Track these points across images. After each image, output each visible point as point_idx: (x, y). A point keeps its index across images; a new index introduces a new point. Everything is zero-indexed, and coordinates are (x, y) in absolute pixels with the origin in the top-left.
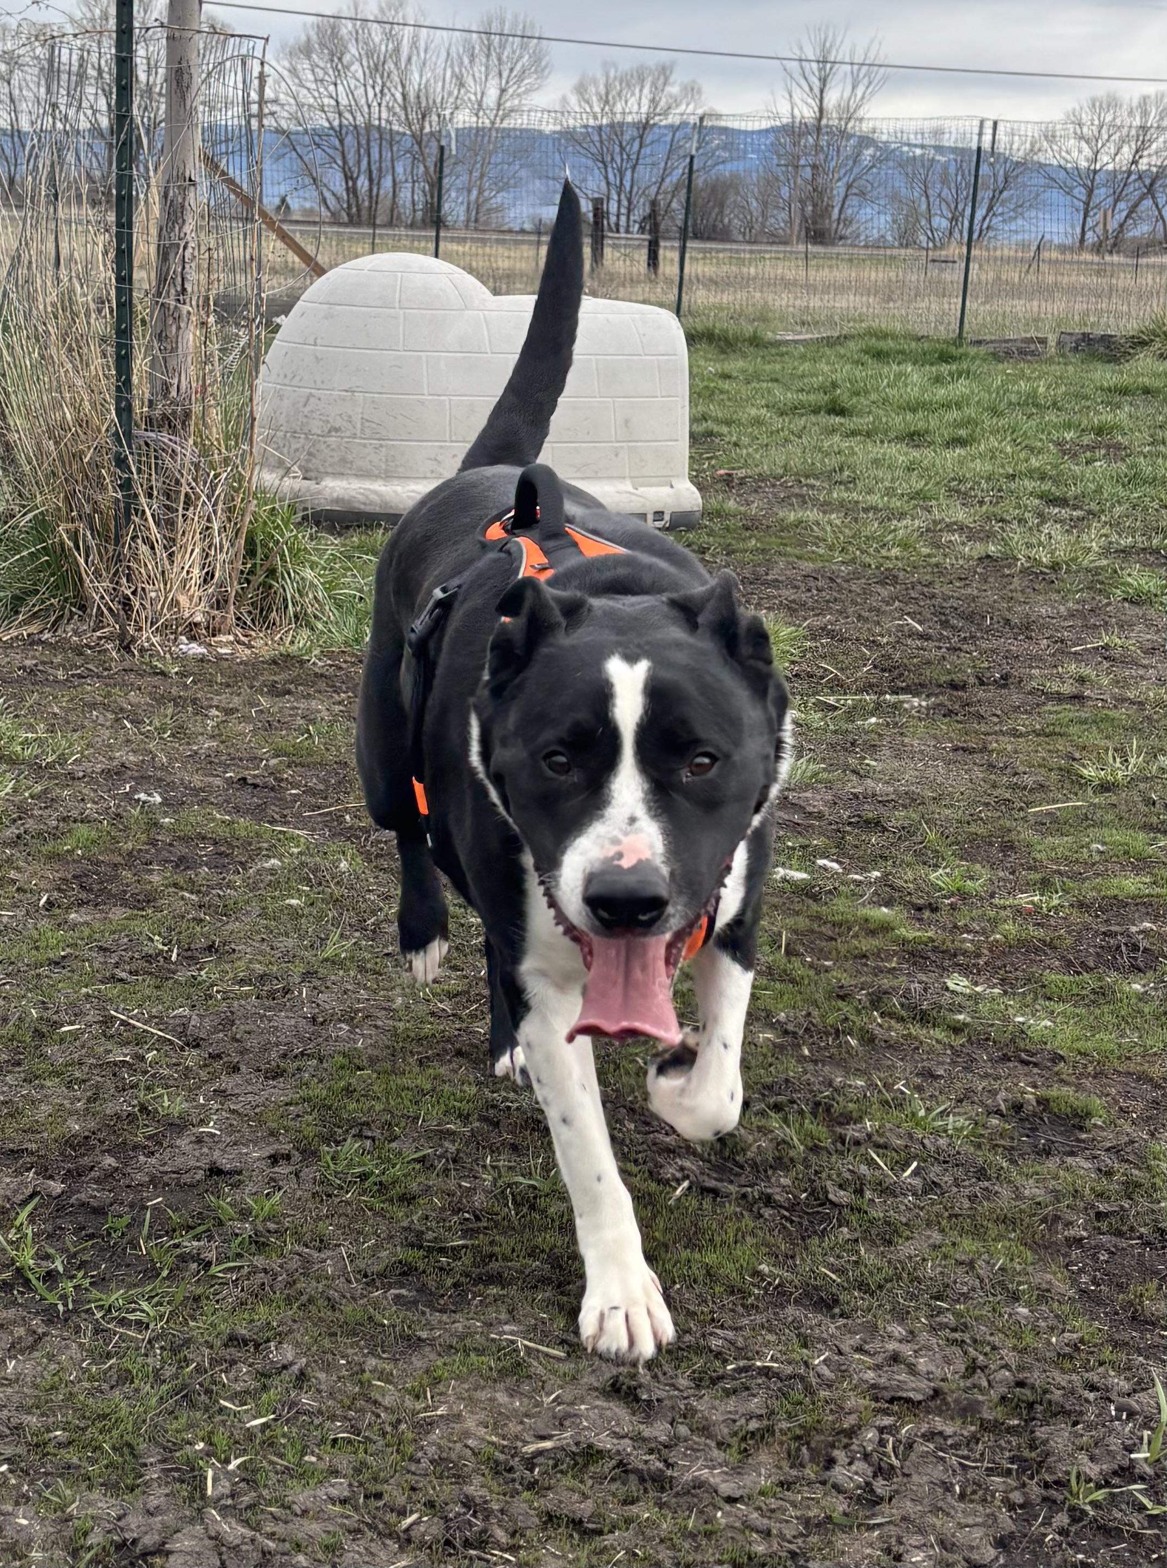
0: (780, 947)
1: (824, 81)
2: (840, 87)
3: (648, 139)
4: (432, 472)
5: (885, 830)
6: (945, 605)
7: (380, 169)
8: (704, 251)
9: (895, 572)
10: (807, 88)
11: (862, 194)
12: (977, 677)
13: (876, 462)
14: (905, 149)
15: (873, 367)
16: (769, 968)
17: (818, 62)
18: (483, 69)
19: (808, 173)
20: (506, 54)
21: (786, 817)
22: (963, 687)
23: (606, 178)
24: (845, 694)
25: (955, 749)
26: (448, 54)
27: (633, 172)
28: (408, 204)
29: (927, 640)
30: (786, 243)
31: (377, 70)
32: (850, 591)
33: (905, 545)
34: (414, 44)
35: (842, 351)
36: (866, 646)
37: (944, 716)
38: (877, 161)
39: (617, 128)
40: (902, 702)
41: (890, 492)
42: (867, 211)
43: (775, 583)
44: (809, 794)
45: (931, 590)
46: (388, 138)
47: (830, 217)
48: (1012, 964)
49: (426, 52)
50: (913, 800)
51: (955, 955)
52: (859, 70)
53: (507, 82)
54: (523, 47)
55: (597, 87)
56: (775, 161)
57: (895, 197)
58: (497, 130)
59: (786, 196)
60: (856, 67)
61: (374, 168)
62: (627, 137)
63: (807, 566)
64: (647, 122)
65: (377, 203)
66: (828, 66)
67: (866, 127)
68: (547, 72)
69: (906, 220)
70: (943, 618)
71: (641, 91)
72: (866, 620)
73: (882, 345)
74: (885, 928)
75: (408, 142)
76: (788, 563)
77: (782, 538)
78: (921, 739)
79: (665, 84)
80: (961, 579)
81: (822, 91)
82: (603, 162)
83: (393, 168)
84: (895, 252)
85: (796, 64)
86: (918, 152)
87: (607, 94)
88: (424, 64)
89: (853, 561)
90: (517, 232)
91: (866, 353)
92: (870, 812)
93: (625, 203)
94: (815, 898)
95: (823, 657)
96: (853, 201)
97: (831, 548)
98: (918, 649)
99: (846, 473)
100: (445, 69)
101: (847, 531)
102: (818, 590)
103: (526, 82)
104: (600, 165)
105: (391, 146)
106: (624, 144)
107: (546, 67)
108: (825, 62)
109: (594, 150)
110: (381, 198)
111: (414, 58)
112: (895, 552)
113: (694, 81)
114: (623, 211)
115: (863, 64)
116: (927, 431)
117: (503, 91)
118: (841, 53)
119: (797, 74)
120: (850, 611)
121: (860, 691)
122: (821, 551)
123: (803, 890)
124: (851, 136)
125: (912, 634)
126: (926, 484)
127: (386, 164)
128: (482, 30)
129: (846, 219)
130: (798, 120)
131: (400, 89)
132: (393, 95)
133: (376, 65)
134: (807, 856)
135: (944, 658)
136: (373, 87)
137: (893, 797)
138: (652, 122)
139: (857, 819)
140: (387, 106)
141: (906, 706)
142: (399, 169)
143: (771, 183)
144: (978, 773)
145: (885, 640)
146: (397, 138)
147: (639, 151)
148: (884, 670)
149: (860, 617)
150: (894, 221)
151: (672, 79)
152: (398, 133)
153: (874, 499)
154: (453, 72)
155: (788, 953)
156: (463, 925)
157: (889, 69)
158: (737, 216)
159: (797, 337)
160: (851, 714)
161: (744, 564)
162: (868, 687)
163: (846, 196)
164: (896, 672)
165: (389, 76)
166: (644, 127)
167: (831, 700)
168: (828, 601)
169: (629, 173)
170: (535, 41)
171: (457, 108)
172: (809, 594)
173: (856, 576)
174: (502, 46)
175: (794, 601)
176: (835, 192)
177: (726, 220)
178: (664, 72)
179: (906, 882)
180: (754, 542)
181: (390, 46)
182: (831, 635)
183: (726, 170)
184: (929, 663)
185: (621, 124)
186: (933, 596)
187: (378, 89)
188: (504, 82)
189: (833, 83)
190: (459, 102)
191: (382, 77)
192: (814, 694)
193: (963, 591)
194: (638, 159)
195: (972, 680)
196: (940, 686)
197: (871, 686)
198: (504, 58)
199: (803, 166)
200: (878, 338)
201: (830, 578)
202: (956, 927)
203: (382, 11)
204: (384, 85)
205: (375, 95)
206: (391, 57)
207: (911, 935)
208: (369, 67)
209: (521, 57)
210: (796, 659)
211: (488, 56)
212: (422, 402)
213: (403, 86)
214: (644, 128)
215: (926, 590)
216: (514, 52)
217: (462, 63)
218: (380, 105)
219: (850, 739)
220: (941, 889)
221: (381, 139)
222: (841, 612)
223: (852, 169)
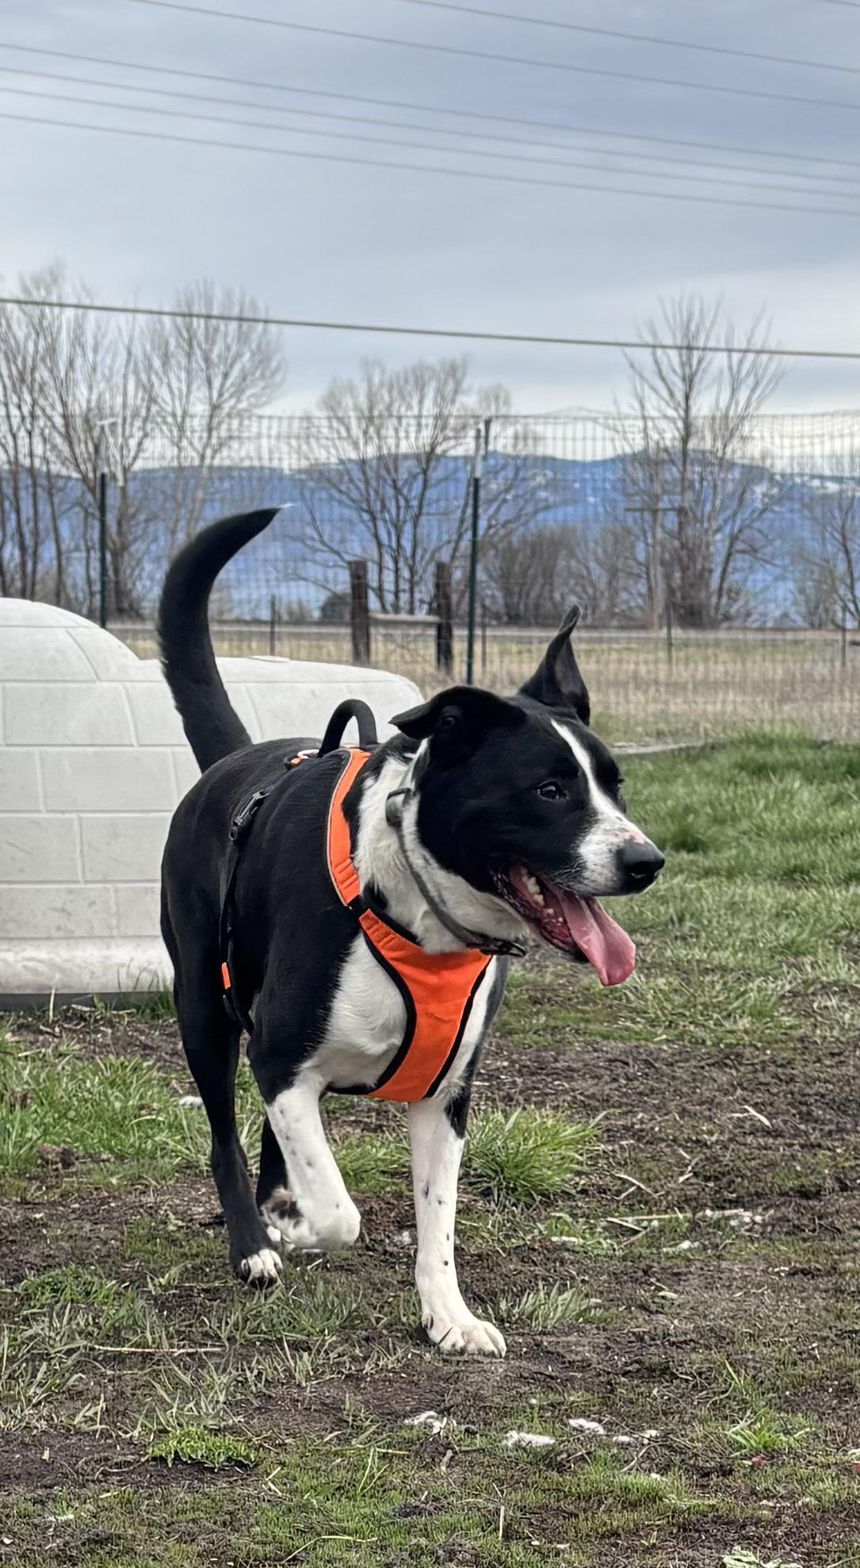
0: (496, 1529)
1: (689, 381)
2: (715, 389)
3: (435, 475)
4: (59, 928)
5: (674, 1376)
6: (808, 1090)
7: (36, 533)
8: (519, 641)
9: (739, 1049)
10: (665, 393)
11: (753, 550)
12: (839, 1180)
13: (733, 907)
14: (816, 483)
15: (748, 785)
16: (476, 1556)
17: (680, 348)
18: (183, 375)
19: (671, 521)
20: (216, 351)
21: (535, 1368)
22: (817, 1195)
23: (376, 536)
24: (650, 1213)
25: (792, 1274)
26: (129, 353)
27: (415, 526)
28: (81, 582)
29: (775, 1137)
30: (644, 627)
31: (23, 380)
32: (674, 1078)
33: (758, 1014)
34: (77, 340)
35: (707, 767)
36: (685, 1148)
37: (788, 1233)
38: (771, 501)
39: (389, 463)
40: (728, 1218)
41: (750, 945)
42: (760, 577)
43: (569, 1073)
44: (573, 1338)
45: (788, 1071)
46: (46, 484)
47: (707, 586)
48: (825, 1533)
49: (95, 351)
50: (721, 1338)
51: (743, 1527)
52: (741, 362)
53: (220, 395)
54: (243, 338)
55: (355, 397)
56: (622, 505)
57: (800, 555)
58: (211, 468)
59: (641, 557)
60: (736, 356)
61: (27, 530)
62: (403, 475)
63: (615, 1047)
64: (433, 449)
65: (33, 584)
66: (696, 354)
67: (754, 450)
68: (278, 378)
69: (818, 588)
70: (804, 1109)
71: (421, 402)
72: (693, 1115)
73: (762, 756)
74: (653, 1496)
75: (76, 490)
76: (587, 1043)
77: (584, 1012)
78: (746, 1261)
79: (456, 392)
80: (833, 1055)
81: (687, 398)
82: (370, 512)
83: (56, 529)
84: (801, 636)
85: (647, 351)
86: (832, 487)
87: (371, 409)
88: (94, 369)
89: (681, 1037)
90: (246, 623)
91: (742, 768)
92: (654, 1356)
93: (406, 573)
94: (561, 1468)
95: (622, 1165)
96: (740, 561)
97: (653, 1022)
98: (760, 1148)
99: (688, 924)
100: (125, 377)
101: (676, 998)
102: (628, 1079)
103: (249, 392)
104: (366, 516)
105: (51, 495)
106: (400, 484)
107: (277, 369)
108: (690, 348)
109: (355, 494)
110: (39, 575)
111: (78, 362)
112: (745, 1023)
113: (499, 387)
114: (404, 585)
115: (746, 351)
116: (813, 866)
117: (215, 408)
118: (713, 337)
119: (650, 371)
120: (672, 1105)
121: (669, 1207)
122: (638, 1027)
123: (545, 1457)
124: (732, 465)
125: (757, 1130)
126: (799, 934)
127: (45, 522)
128: (177, 310)
129: (730, 590)
130: (652, 444)
131: (59, 408)
132: (49, 418)
133: (21, 374)
134: (558, 1413)
135: (793, 1157)
136: (19, 407)
137: (694, 1336)
138: (439, 450)
139: (637, 1366)
140: (42, 434)
141: (733, 1223)
142: (65, 531)
143: (621, 540)
144: (819, 1300)
145: (714, 1138)
146: (61, 483)
147: (423, 495)
148: (707, 1179)
149: (683, 1112)
150: (802, 591)
151: (465, 385)
152: (58, 476)
153: (722, 956)
154: (138, 381)
155: (507, 1537)
156: (36, 1526)
157: (786, 358)
158: (572, 591)
159: (643, 750)
160: (655, 1238)
161: (524, 1047)
162: (685, 1202)
163: (729, 554)
164: (725, 1180)
165: (41, 390)
166: (429, 458)
167: (630, 1222)
168: (641, 1094)
169: (408, 528)
170: (260, 327)
171: (146, 435)
172: (615, 1085)
173: (683, 1056)
174: (210, 338)
175: (592, 1096)
176: (712, 549)
177: (557, 596)
178: (454, 372)
179: (692, 1440)
180: (543, 1019)
181: (42, 344)
182: (638, 1136)
183: (550, 521)
184: (772, 1165)
185: (396, 458)
186: (792, 1080)
187: (26, 410)
188: (215, 394)
189: (705, 383)
190: (149, 426)
191: (31, 392)
192: (605, 1215)
193: (835, 1071)
194: (420, 507)
195: (829, 1183)
196: (786, 1194)
197: (687, 1201)
198: (214, 357)
199: (665, 510)
200: (760, 747)
201: (646, 1062)
202: (754, 1493)
203: (25, 290)
204: (34, 403)
205: (23, 418)
206: (43, 360)
207: (685, 1503)
208: (11, 377)
209: (239, 355)
210: (585, 1168)
211: (189, 355)
212: (36, 823)
213: (64, 404)
214: (428, 460)
215: (780, 1070)
216: (228, 348)
217: (150, 367)
218: (30, 433)
219: (642, 1265)
220: (742, 1447)
221: (35, 485)
222: (658, 1108)
223: (735, 514)
